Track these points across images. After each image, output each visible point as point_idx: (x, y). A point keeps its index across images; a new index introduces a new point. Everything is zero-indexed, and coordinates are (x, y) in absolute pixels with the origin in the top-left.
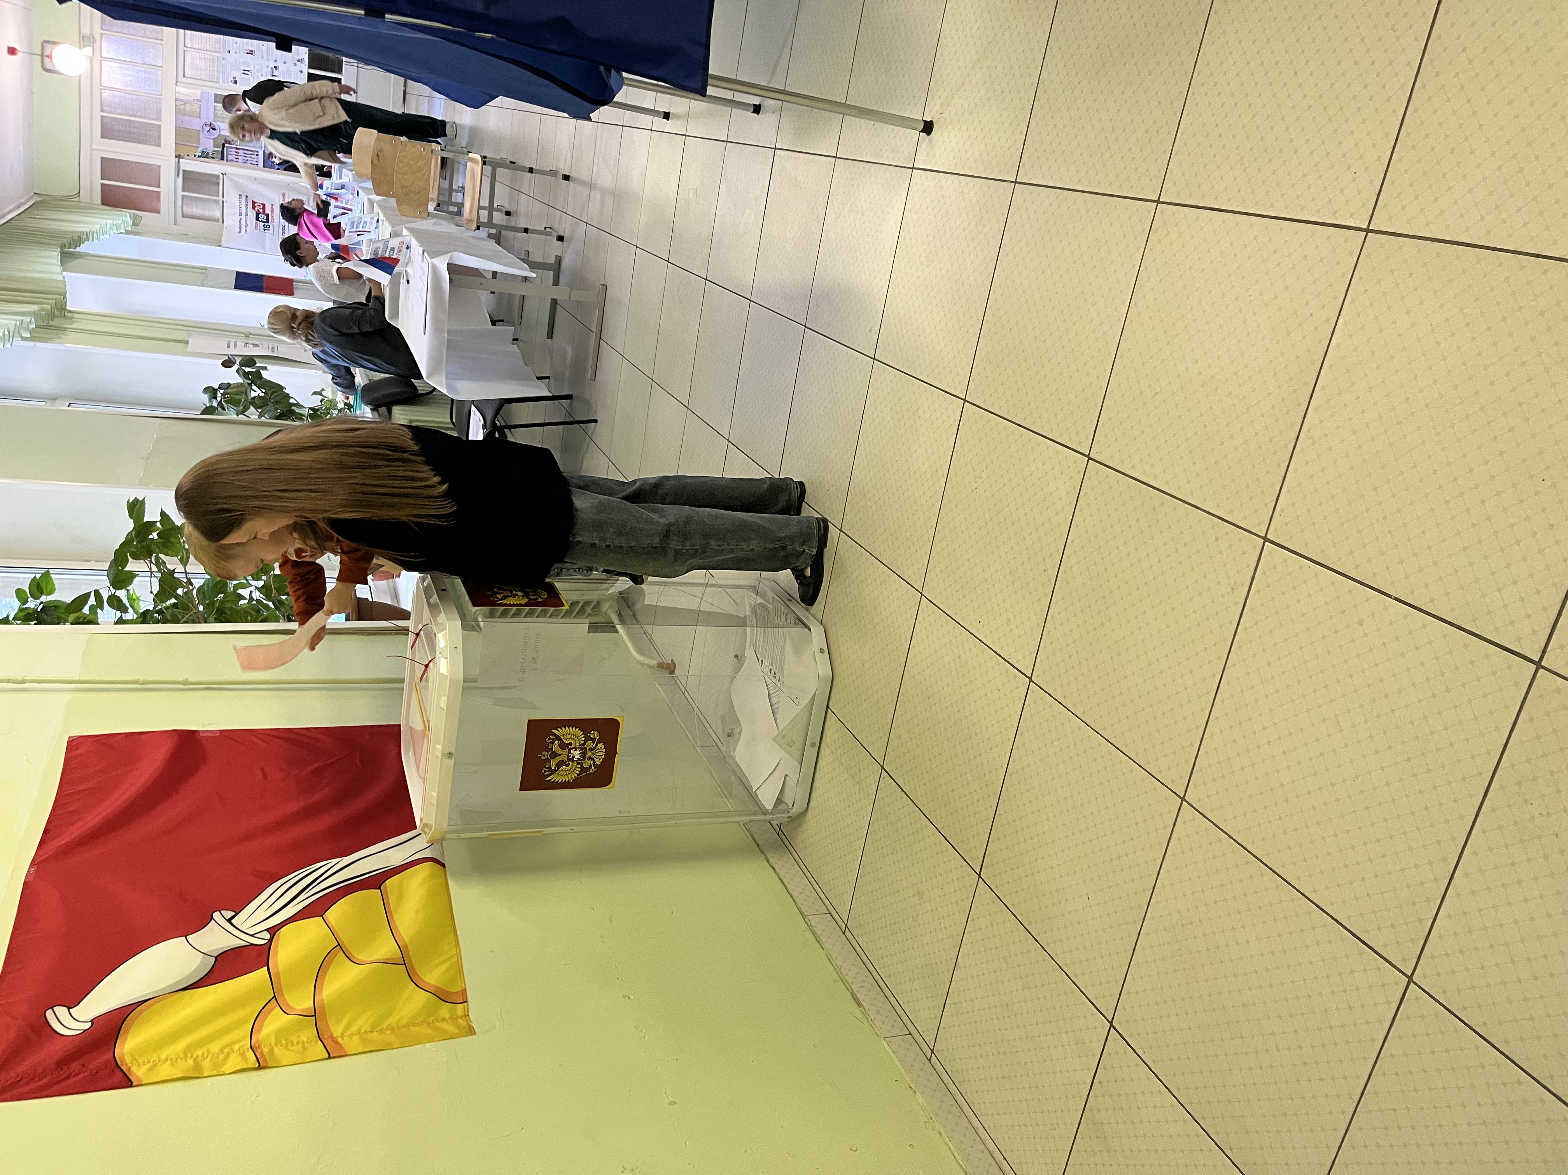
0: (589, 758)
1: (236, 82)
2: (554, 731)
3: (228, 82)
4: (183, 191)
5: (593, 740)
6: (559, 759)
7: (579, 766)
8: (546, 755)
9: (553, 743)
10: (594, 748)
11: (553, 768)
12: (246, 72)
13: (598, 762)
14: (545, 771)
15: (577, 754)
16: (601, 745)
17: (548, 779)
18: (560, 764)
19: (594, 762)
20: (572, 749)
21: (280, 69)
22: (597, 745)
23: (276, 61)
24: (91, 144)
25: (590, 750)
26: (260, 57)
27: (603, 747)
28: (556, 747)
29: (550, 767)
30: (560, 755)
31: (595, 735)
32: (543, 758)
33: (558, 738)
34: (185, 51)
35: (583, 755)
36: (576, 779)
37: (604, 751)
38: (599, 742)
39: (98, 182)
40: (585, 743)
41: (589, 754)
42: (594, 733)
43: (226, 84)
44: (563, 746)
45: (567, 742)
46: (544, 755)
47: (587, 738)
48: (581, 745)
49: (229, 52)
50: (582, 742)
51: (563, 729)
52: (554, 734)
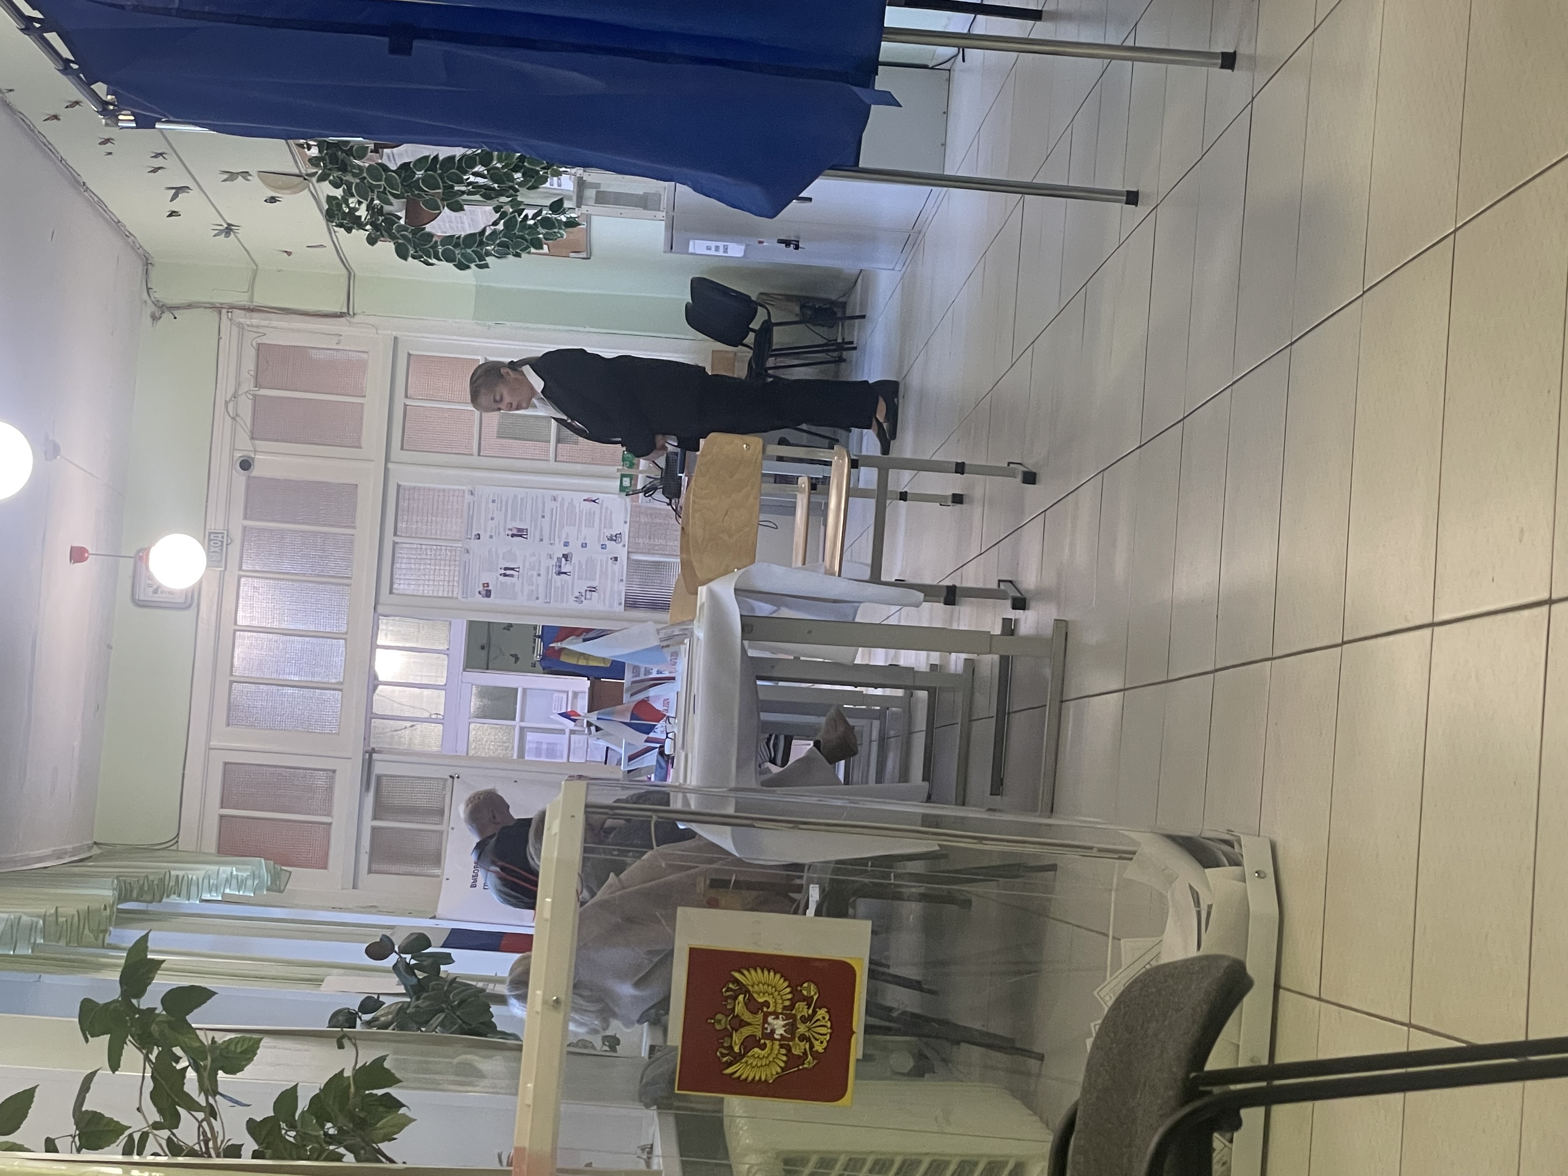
0: (803, 1038)
1: (488, 594)
2: (737, 975)
3: (473, 596)
4: (375, 818)
5: (808, 1000)
6: (746, 1031)
7: (783, 1051)
8: (722, 1022)
9: (736, 997)
10: (810, 1018)
11: (736, 1049)
12: (508, 572)
13: (819, 1048)
14: (723, 1055)
15: (779, 1026)
16: (822, 1013)
17: (729, 1071)
18: (751, 1043)
19: (812, 1046)
20: (771, 1014)
21: (574, 560)
22: (814, 1012)
23: (566, 544)
24: (209, 739)
25: (804, 1020)
26: (538, 538)
27: (827, 1018)
28: (740, 1008)
29: (731, 1048)
30: (748, 1024)
31: (810, 990)
32: (718, 1027)
33: (743, 989)
34: (395, 543)
35: (791, 1028)
36: (779, 1077)
37: (829, 1024)
38: (818, 1006)
39: (214, 810)
40: (792, 1007)
41: (802, 1029)
42: (809, 987)
43: (470, 599)
44: (754, 1006)
45: (761, 1000)
46: (719, 1022)
47: (797, 996)
48: (785, 1008)
49: (478, 537)
50: (787, 1003)
51: (753, 972)
52: (737, 981)
